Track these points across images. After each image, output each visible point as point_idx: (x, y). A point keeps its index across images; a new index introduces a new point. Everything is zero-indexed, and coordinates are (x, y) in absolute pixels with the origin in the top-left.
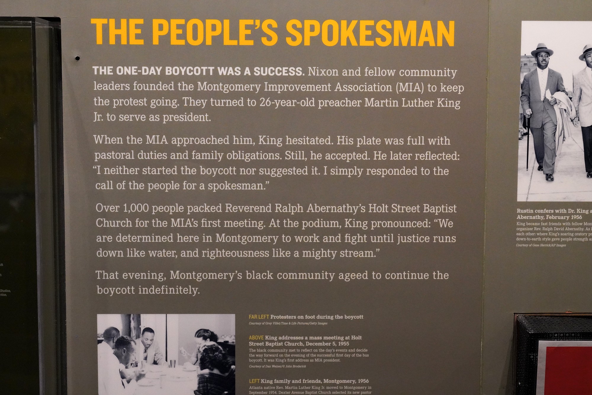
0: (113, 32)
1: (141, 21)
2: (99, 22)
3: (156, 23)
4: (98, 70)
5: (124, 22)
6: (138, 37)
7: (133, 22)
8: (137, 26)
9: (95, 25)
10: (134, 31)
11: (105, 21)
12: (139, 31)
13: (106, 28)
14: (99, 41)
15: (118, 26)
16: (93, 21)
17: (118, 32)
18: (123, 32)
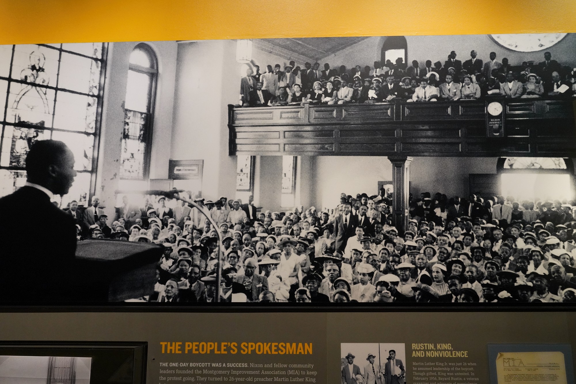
0: (169, 348)
1: (181, 343)
2: (163, 344)
3: (187, 344)
4: (162, 364)
5: (174, 343)
6: (179, 350)
7: (178, 344)
8: (179, 345)
9: (162, 345)
10: (178, 348)
11: (166, 343)
12: (180, 348)
13: (166, 346)
14: (163, 352)
15: (171, 345)
16: (161, 343)
17: (171, 348)
18: (173, 348)
